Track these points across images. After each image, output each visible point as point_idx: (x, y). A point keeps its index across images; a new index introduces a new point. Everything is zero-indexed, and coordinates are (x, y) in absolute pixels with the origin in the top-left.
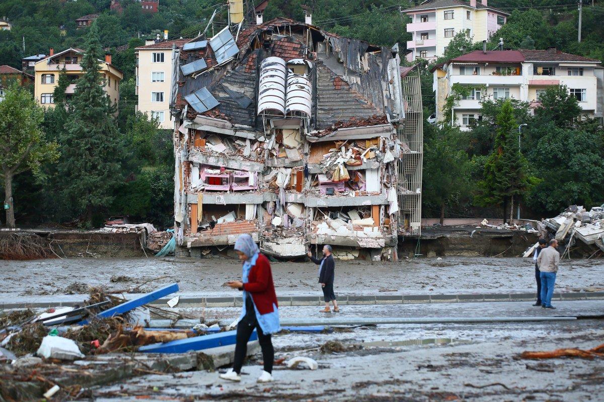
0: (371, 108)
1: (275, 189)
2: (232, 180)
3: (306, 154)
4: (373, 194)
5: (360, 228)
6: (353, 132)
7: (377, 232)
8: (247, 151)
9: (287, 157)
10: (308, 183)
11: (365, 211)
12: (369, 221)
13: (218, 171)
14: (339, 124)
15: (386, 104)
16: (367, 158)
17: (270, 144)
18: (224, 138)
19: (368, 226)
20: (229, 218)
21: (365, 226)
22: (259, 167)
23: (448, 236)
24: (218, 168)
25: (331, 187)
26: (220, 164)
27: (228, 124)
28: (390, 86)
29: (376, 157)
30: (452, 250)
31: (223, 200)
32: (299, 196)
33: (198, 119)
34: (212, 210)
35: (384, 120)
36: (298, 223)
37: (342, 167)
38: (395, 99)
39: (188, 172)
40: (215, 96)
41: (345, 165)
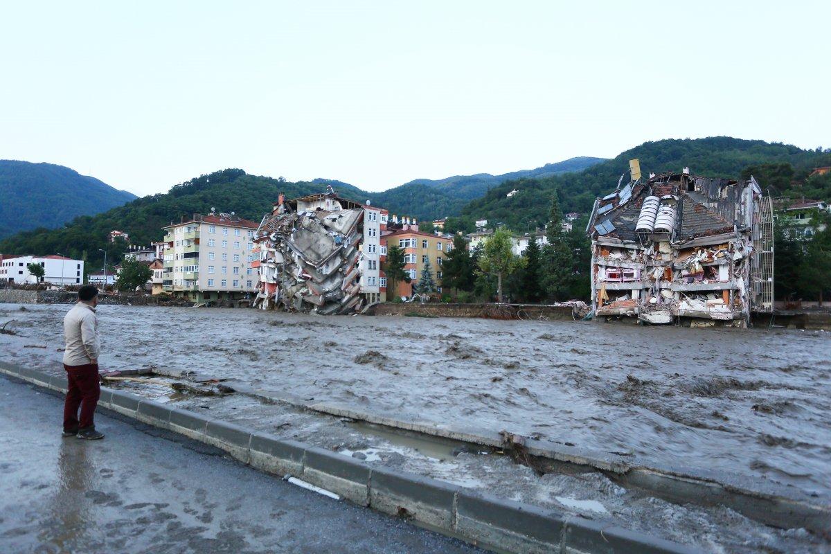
0: (723, 222)
1: (653, 280)
2: (621, 275)
3: (675, 257)
4: (722, 282)
5: (713, 305)
6: (706, 240)
7: (725, 308)
8: (633, 257)
9: (661, 260)
10: (675, 276)
11: (718, 294)
12: (720, 301)
13: (615, 270)
14: (695, 236)
15: (736, 219)
16: (718, 257)
17: (648, 252)
18: (622, 250)
19: (719, 304)
20: (623, 298)
21: (716, 304)
22: (641, 266)
23: (808, 313)
24: (615, 268)
25: (692, 278)
26: (616, 265)
27: (619, 240)
28: (742, 206)
29: (725, 256)
30: (811, 324)
31: (617, 287)
32: (669, 284)
33: (600, 238)
34: (613, 294)
35: (731, 229)
36: (667, 301)
37: (697, 264)
38: (745, 214)
39: (597, 270)
40: (613, 225)
41: (700, 262)
